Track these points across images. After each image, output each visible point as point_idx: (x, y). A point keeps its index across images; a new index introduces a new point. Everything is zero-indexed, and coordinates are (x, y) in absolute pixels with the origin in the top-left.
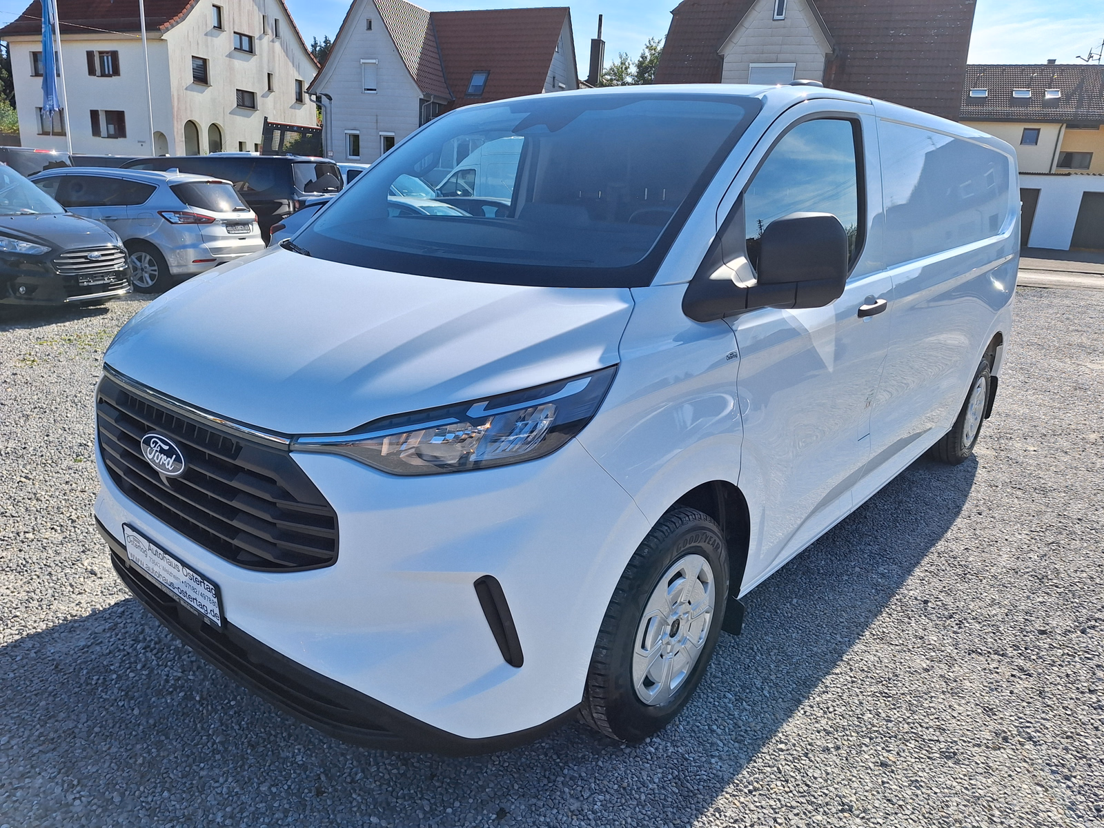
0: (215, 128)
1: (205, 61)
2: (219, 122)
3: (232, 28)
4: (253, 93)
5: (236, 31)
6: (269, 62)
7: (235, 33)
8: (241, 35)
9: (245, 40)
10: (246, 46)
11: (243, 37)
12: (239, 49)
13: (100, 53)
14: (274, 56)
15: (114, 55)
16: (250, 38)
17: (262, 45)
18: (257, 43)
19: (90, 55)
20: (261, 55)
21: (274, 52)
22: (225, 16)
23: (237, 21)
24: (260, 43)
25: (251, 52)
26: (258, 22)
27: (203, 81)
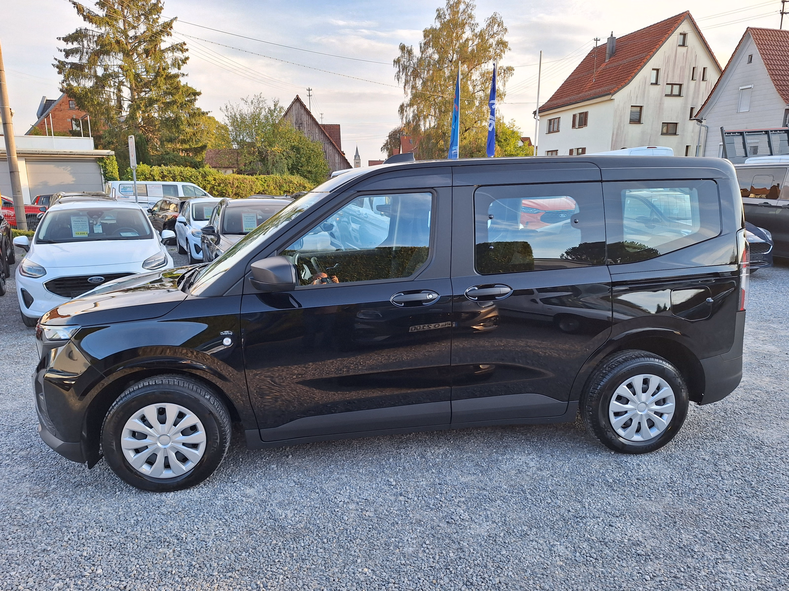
1: (641, 107)
3: (665, 81)
4: (677, 123)
5: (668, 83)
6: (693, 99)
7: (667, 84)
8: (672, 84)
9: (676, 88)
10: (676, 92)
11: (674, 86)
12: (671, 95)
13: (580, 114)
14: (698, 94)
15: (586, 114)
16: (680, 85)
17: (690, 87)
18: (684, 87)
19: (574, 116)
20: (687, 95)
21: (699, 91)
22: (661, 74)
23: (670, 76)
24: (688, 87)
25: (679, 95)
26: (688, 73)
27: (636, 120)
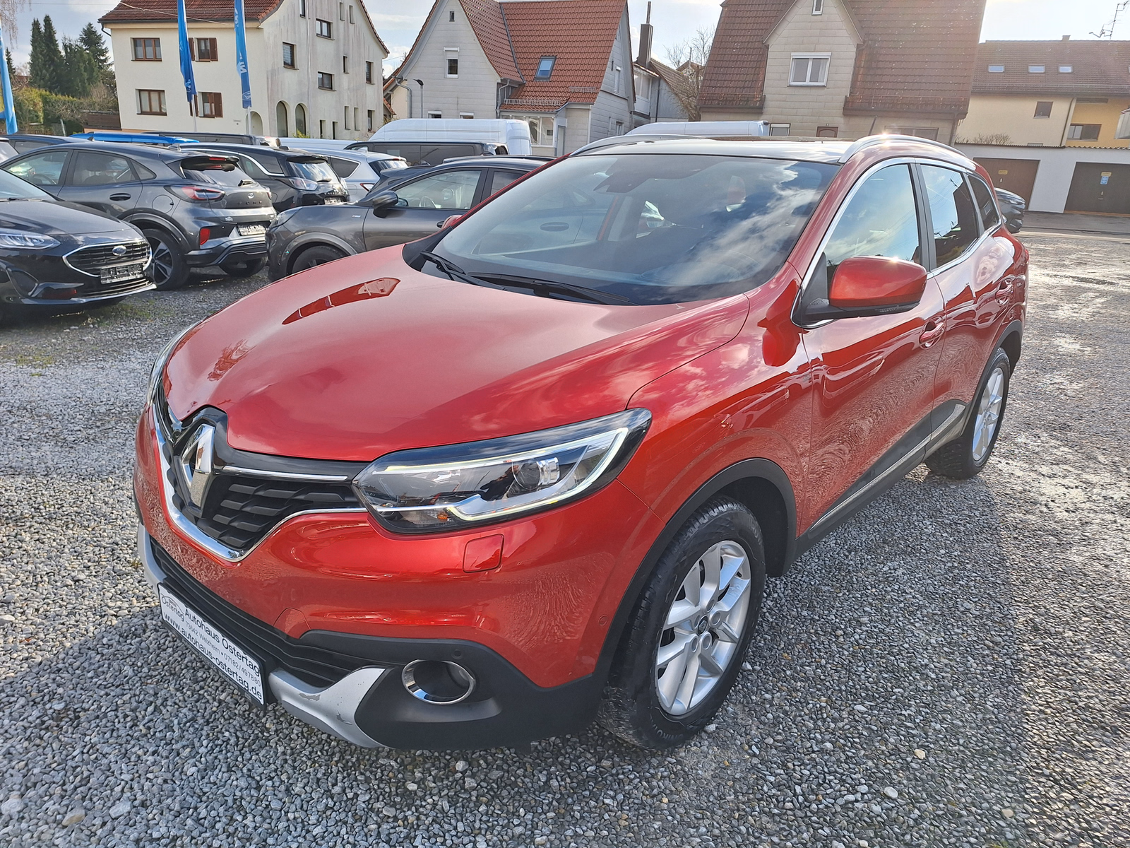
0: (300, 107)
1: (292, 46)
2: (305, 103)
3: (314, 15)
4: (331, 75)
5: (318, 17)
6: (344, 45)
7: (317, 20)
8: (321, 21)
9: (325, 25)
10: (325, 33)
11: (323, 24)
12: (321, 35)
13: (199, 40)
14: (349, 41)
15: (213, 41)
16: (329, 24)
17: (339, 28)
18: (334, 27)
20: (338, 39)
21: (348, 36)
22: (309, 5)
23: (318, 10)
24: (338, 30)
25: (329, 36)
26: (335, 9)
27: (291, 65)
